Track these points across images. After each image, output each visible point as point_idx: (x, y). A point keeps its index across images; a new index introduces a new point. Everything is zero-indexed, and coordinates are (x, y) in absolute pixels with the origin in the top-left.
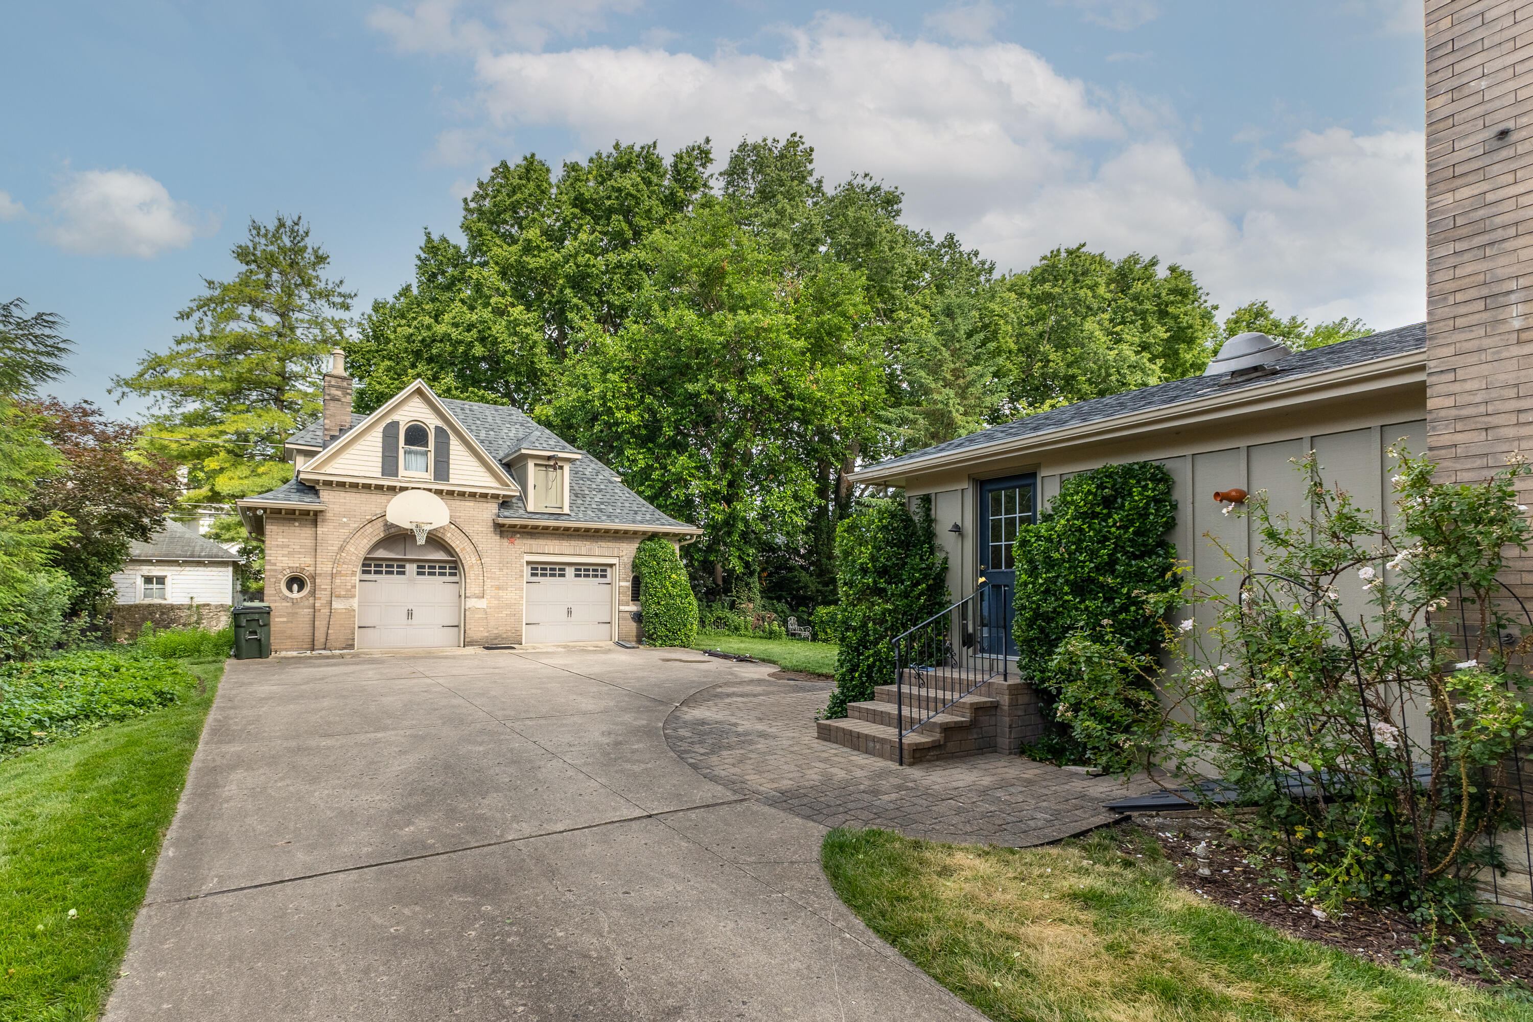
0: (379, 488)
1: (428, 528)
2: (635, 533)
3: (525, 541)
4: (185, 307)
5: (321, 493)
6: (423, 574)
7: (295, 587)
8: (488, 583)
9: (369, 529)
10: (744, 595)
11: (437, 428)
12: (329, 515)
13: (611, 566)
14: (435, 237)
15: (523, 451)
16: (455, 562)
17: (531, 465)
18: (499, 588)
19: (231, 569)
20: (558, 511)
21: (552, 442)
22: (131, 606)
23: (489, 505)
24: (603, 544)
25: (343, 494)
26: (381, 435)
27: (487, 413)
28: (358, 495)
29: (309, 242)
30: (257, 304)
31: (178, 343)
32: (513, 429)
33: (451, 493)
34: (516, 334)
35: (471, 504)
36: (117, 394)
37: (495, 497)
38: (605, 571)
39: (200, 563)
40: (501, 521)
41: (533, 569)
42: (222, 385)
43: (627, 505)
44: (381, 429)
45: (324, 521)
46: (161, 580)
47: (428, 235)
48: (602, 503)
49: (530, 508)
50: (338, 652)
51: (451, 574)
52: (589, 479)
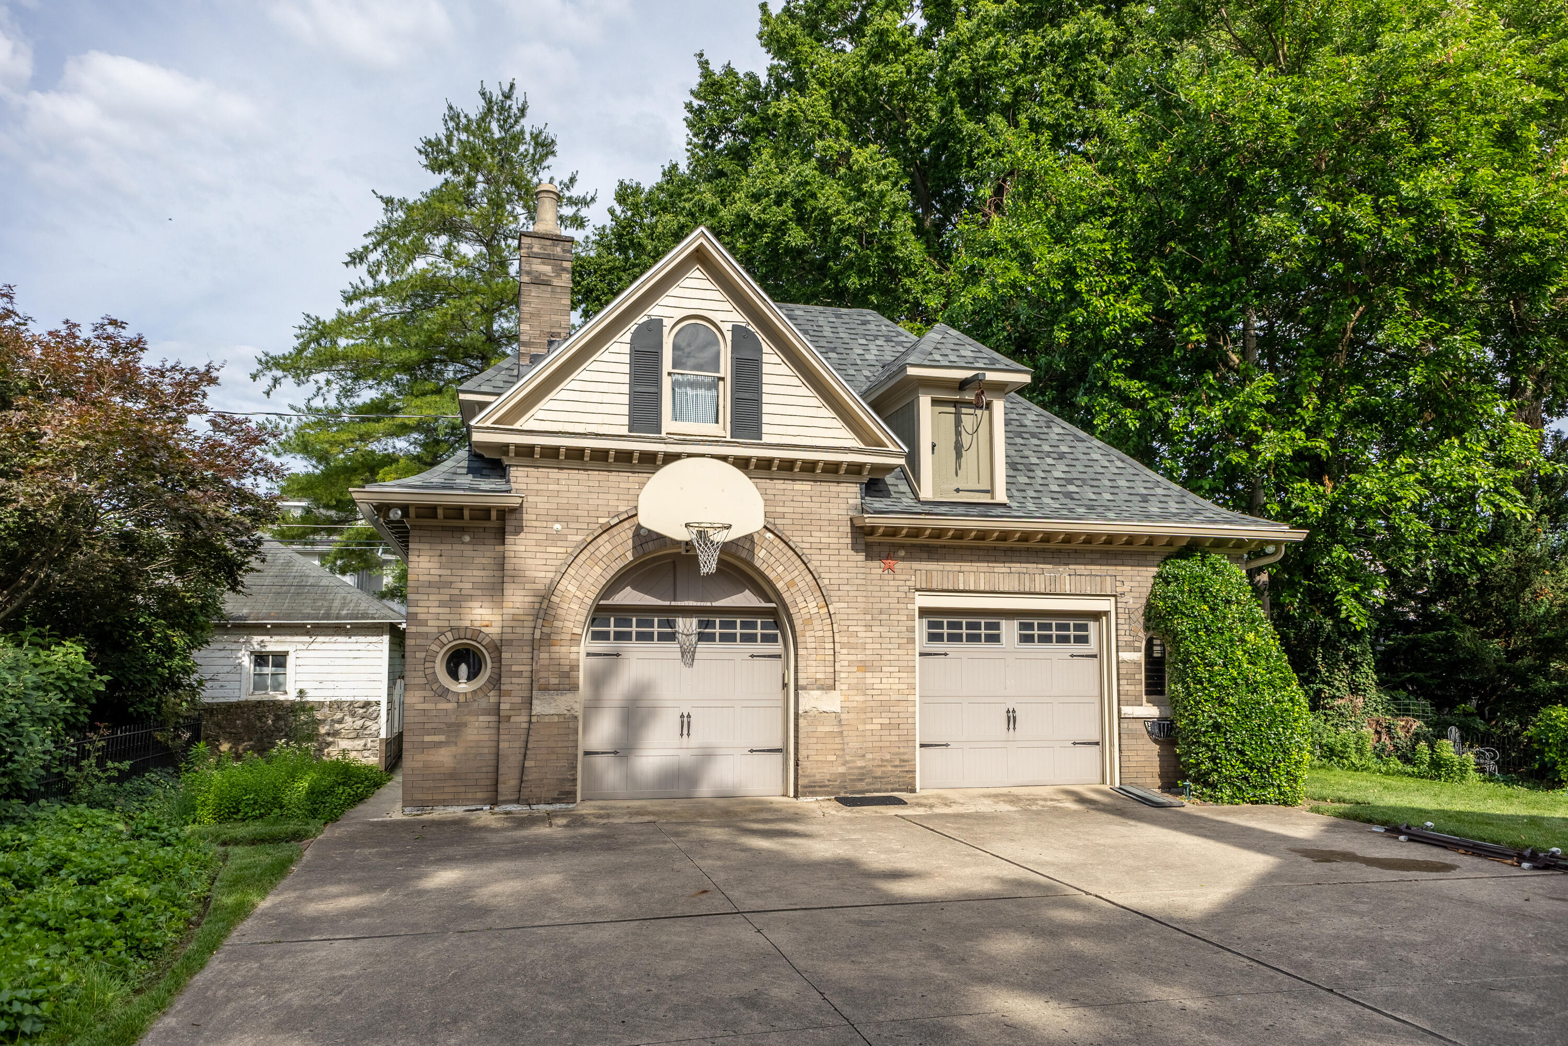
0: (624, 457)
1: (720, 537)
2: (1151, 540)
3: (916, 565)
4: (358, 244)
5: (514, 472)
6: (710, 638)
7: (463, 669)
8: (844, 657)
9: (604, 545)
10: (1340, 680)
11: (736, 329)
12: (528, 517)
13: (1096, 616)
14: (717, 68)
15: (911, 371)
16: (772, 613)
17: (925, 402)
18: (864, 667)
19: (386, 638)
20: (985, 498)
21: (967, 352)
22: (230, 706)
23: (842, 488)
24: (1081, 569)
25: (554, 474)
26: (627, 349)
27: (821, 320)
28: (582, 475)
29: (527, 125)
30: (454, 230)
31: (349, 300)
32: (872, 346)
33: (765, 465)
34: (861, 195)
35: (806, 487)
36: (265, 381)
37: (855, 469)
38: (1085, 628)
39: (338, 630)
40: (869, 520)
41: (931, 625)
42: (405, 354)
43: (1122, 483)
44: (627, 337)
45: (519, 530)
46: (280, 660)
47: (704, 64)
48: (1070, 481)
49: (927, 492)
50: (543, 808)
51: (766, 639)
52: (1033, 435)
